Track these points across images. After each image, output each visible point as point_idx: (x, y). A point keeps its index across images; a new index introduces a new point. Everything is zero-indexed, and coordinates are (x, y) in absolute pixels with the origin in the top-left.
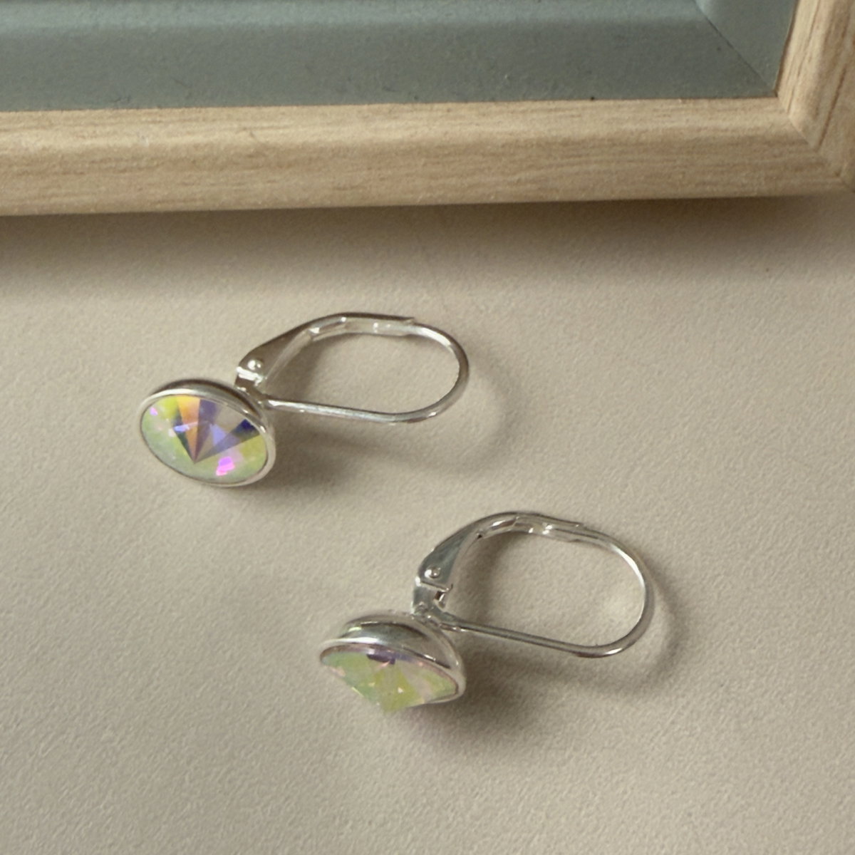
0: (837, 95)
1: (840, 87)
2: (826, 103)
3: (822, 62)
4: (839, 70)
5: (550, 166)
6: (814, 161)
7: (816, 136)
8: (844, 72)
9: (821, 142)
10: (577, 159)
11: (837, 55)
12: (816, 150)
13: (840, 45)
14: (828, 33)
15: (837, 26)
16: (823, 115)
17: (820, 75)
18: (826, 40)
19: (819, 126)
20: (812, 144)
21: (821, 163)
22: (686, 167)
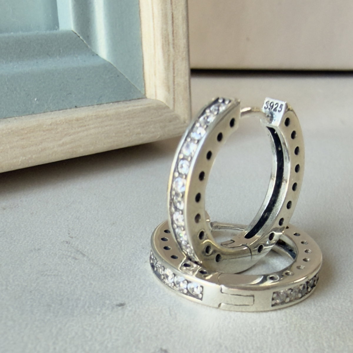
2: (171, 82)
4: (171, 64)
7: (172, 102)
11: (169, 55)
12: (174, 110)
13: (169, 51)
16: (172, 90)
19: (172, 97)
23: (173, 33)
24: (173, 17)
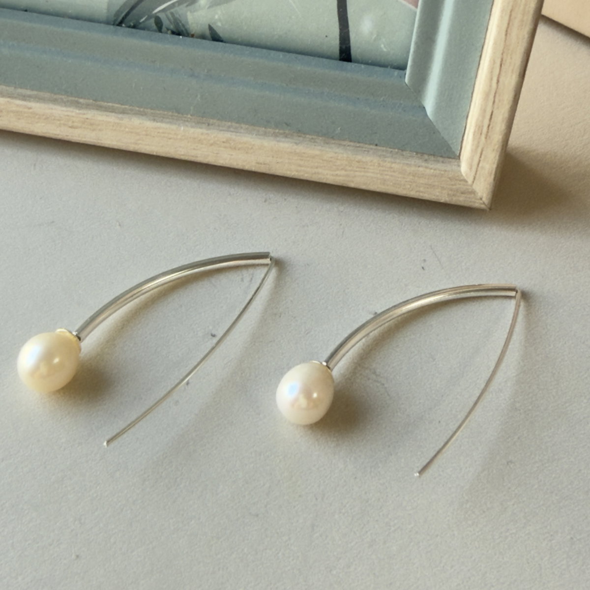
0: (480, 161)
1: (480, 157)
3: (473, 145)
5: (351, 170)
6: (470, 190)
8: (482, 151)
9: (473, 182)
10: (363, 170)
14: (475, 132)
15: (478, 129)
17: (472, 150)
18: (474, 135)
20: (470, 182)
21: (473, 192)
22: (411, 182)
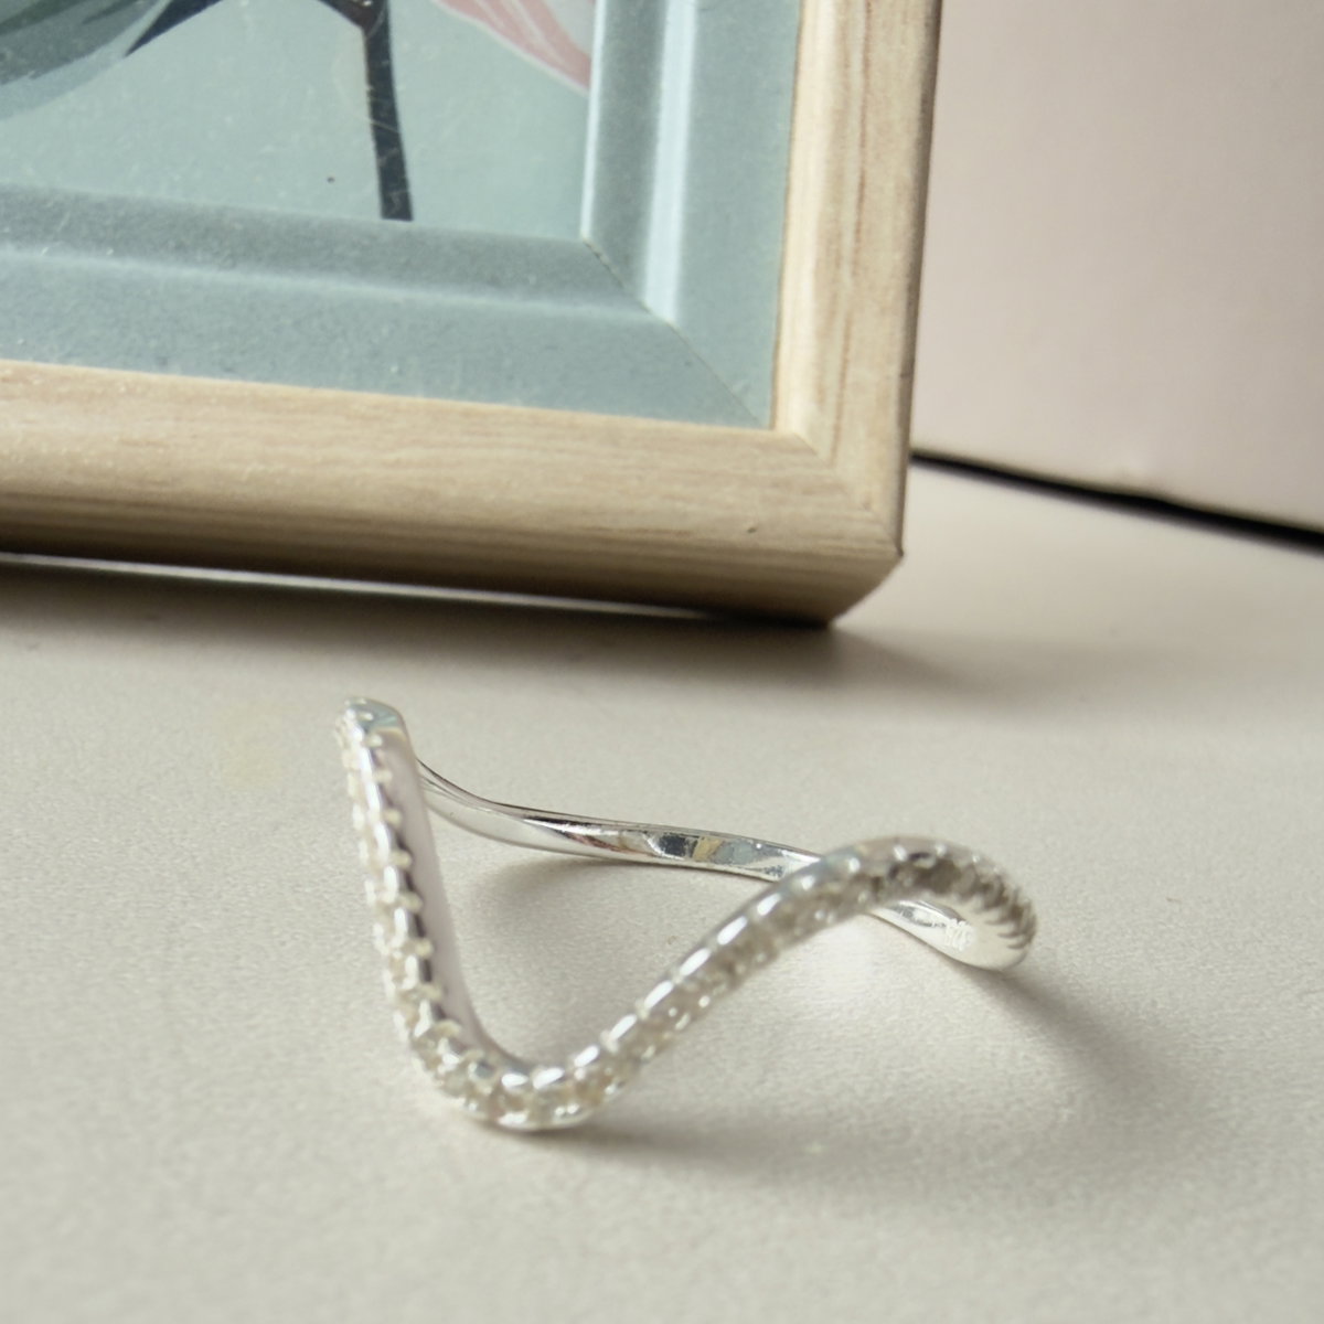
23: (858, 231)
24: (862, 185)
